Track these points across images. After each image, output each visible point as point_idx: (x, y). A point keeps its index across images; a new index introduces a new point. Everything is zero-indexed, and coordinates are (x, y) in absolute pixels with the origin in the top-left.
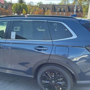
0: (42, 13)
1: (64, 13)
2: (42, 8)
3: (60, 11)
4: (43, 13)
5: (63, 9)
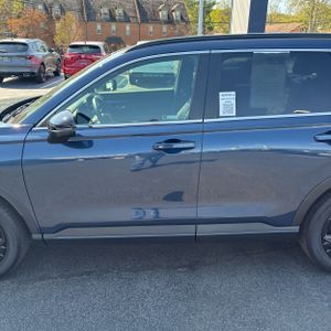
0: (42, 25)
1: (128, 28)
2: (40, 7)
3: (112, 18)
4: (46, 24)
5: (121, 11)
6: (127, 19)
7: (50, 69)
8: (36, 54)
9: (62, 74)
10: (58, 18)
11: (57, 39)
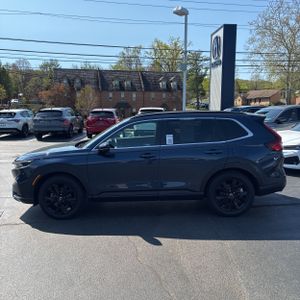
1: (134, 96)
2: (65, 81)
3: (122, 88)
4: (69, 93)
5: (129, 83)
6: (133, 89)
7: (76, 128)
8: (67, 117)
9: (85, 132)
10: (79, 89)
11: (78, 106)
